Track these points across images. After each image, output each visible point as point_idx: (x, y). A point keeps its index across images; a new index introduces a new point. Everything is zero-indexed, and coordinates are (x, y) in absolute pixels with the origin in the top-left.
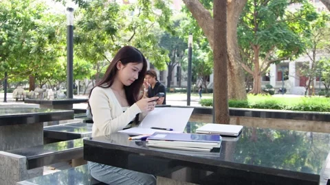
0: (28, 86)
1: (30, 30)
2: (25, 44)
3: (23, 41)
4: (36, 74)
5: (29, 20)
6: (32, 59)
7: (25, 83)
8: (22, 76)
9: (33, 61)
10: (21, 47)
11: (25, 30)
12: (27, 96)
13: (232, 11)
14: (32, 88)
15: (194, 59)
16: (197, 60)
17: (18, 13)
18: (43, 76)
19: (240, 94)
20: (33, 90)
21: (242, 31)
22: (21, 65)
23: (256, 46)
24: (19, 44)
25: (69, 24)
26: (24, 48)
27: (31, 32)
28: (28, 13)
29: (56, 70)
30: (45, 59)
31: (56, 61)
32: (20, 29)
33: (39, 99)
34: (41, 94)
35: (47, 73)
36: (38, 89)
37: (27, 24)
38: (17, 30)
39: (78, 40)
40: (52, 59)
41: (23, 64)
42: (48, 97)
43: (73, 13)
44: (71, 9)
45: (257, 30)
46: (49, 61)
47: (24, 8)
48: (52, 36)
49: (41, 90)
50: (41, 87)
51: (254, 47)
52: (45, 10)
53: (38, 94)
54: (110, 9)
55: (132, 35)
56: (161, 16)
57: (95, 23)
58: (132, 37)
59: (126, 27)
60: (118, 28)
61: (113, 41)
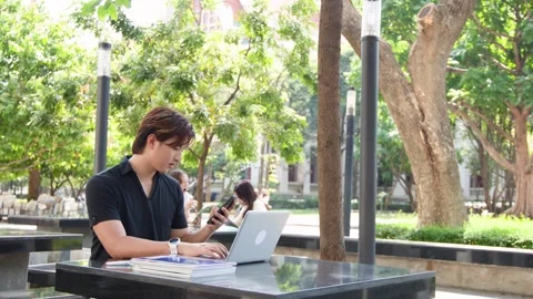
0: (26, 191)
1: (34, 77)
2: (22, 106)
3: (19, 99)
4: (43, 166)
5: (32, 58)
6: (34, 136)
7: (21, 184)
8: (16, 168)
9: (37, 140)
10: (15, 111)
11: (25, 76)
12: (22, 212)
13: (434, 43)
14: (33, 195)
15: (383, 136)
16: (390, 139)
17: (11, 43)
18: (58, 171)
19: (451, 214)
20: (36, 199)
21: (484, 77)
22: (14, 147)
23: (520, 108)
24: (11, 106)
25: (101, 74)
26: (21, 113)
27: (36, 82)
28: (32, 43)
29: (83, 159)
30: (60, 136)
31: (82, 139)
32: (15, 75)
33: (46, 217)
34: (50, 207)
35: (64, 163)
36: (45, 197)
37: (27, 66)
38: (8, 77)
39: (121, 102)
40: (74, 136)
41: (16, 144)
42: (66, 213)
43: (109, 53)
44: (105, 46)
45: (519, 72)
46: (70, 140)
47: (25, 33)
48: (70, 94)
49: (53, 199)
50: (52, 194)
51: (516, 111)
52: (66, 38)
53: (44, 207)
54: (186, 41)
55: (232, 91)
56: (293, 54)
57: (154, 69)
58: (233, 96)
59: (219, 76)
60: (197, 78)
61: (194, 102)
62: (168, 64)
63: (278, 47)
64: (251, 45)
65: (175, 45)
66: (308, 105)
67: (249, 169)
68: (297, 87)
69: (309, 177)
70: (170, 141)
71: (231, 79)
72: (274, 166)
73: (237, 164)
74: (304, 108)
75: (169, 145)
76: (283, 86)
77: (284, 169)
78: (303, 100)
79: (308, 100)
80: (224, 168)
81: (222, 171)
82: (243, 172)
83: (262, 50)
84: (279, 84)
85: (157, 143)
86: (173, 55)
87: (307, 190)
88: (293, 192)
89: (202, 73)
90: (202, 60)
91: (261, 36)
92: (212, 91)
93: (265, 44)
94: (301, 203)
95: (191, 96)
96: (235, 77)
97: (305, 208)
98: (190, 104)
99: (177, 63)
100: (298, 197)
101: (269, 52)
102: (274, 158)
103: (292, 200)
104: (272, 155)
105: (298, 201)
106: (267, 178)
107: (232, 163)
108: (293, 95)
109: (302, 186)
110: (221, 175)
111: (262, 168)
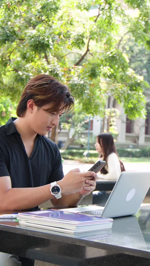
54: (43, 7)
55: (83, 53)
56: (138, 22)
57: (14, 32)
58: (82, 58)
59: (72, 40)
60: (53, 42)
61: (49, 63)
62: (26, 28)
63: (125, 15)
64: (101, 12)
65: (33, 10)
66: (145, 66)
67: (92, 122)
68: (136, 49)
69: (143, 130)
70: (46, 107)
71: (83, 43)
72: (114, 119)
73: (82, 116)
74: (141, 69)
75: (47, 110)
76: (124, 48)
77: (123, 122)
78: (141, 61)
79: (145, 62)
80: (70, 120)
81: (68, 123)
82: (86, 124)
83: (110, 17)
84: (121, 46)
85: (35, 108)
86: (31, 20)
87: (142, 141)
88: (130, 143)
89: (57, 37)
90: (57, 25)
91: (110, 4)
92: (64, 53)
93: (113, 11)
94: (136, 152)
95: (46, 57)
96: (86, 41)
97: (140, 157)
98: (45, 63)
99: (34, 27)
100: (134, 147)
101: (116, 19)
102: (114, 112)
103: (129, 150)
104: (113, 109)
105: (134, 150)
106: (108, 130)
107: (77, 115)
108: (133, 57)
109: (138, 137)
110: (67, 126)
111: (104, 121)
